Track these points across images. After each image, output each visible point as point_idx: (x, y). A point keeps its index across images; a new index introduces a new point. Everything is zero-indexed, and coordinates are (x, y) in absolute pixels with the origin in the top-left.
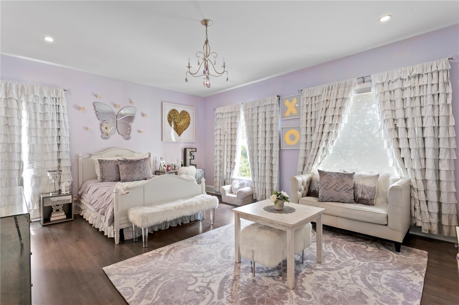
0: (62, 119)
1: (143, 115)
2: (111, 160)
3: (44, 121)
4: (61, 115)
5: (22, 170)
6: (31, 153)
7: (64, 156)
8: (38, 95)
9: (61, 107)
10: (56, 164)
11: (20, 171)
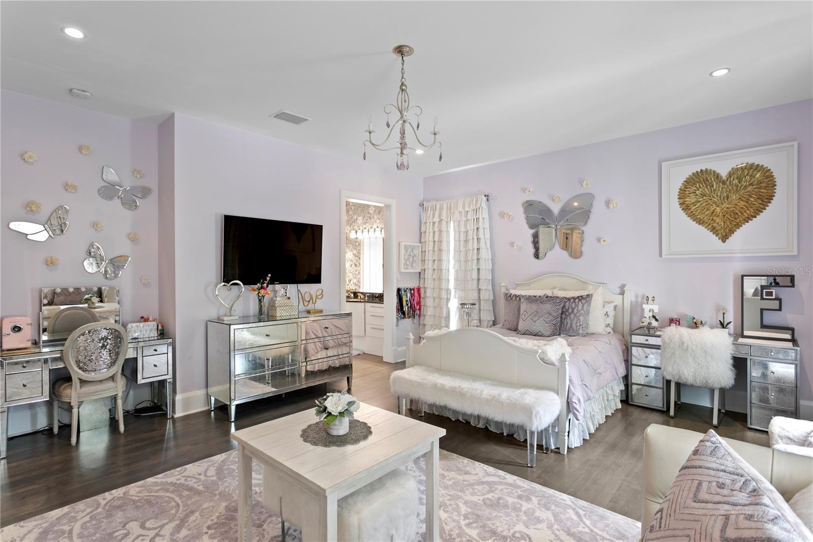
0: (481, 235)
1: (607, 203)
2: (523, 294)
3: (466, 241)
4: (481, 230)
5: (450, 298)
6: (456, 280)
7: (483, 286)
8: (462, 210)
9: (481, 220)
10: (476, 294)
11: (448, 300)
